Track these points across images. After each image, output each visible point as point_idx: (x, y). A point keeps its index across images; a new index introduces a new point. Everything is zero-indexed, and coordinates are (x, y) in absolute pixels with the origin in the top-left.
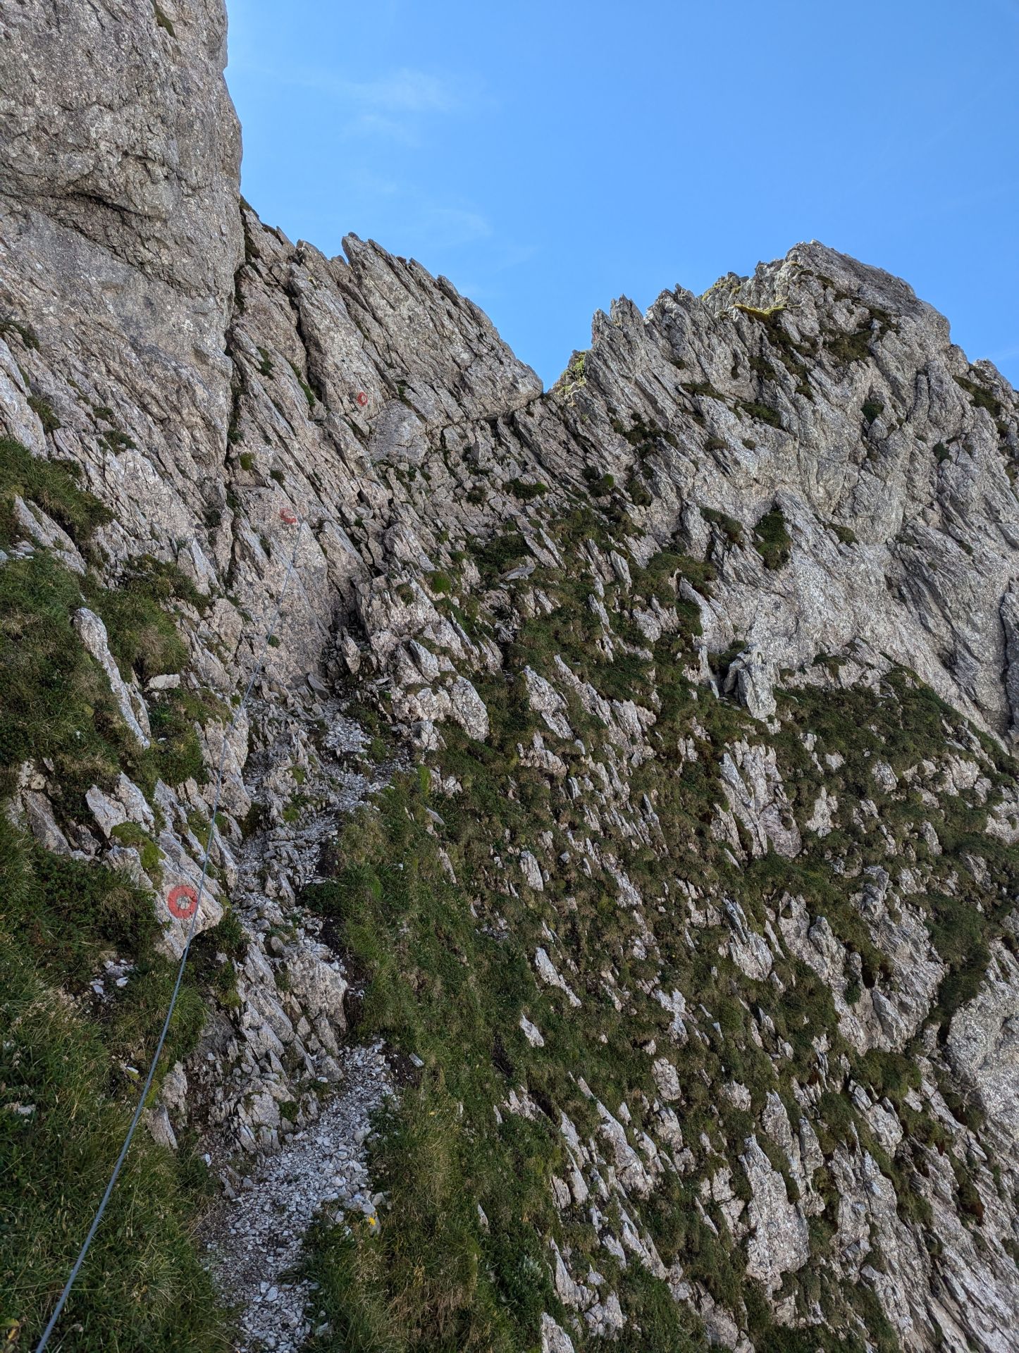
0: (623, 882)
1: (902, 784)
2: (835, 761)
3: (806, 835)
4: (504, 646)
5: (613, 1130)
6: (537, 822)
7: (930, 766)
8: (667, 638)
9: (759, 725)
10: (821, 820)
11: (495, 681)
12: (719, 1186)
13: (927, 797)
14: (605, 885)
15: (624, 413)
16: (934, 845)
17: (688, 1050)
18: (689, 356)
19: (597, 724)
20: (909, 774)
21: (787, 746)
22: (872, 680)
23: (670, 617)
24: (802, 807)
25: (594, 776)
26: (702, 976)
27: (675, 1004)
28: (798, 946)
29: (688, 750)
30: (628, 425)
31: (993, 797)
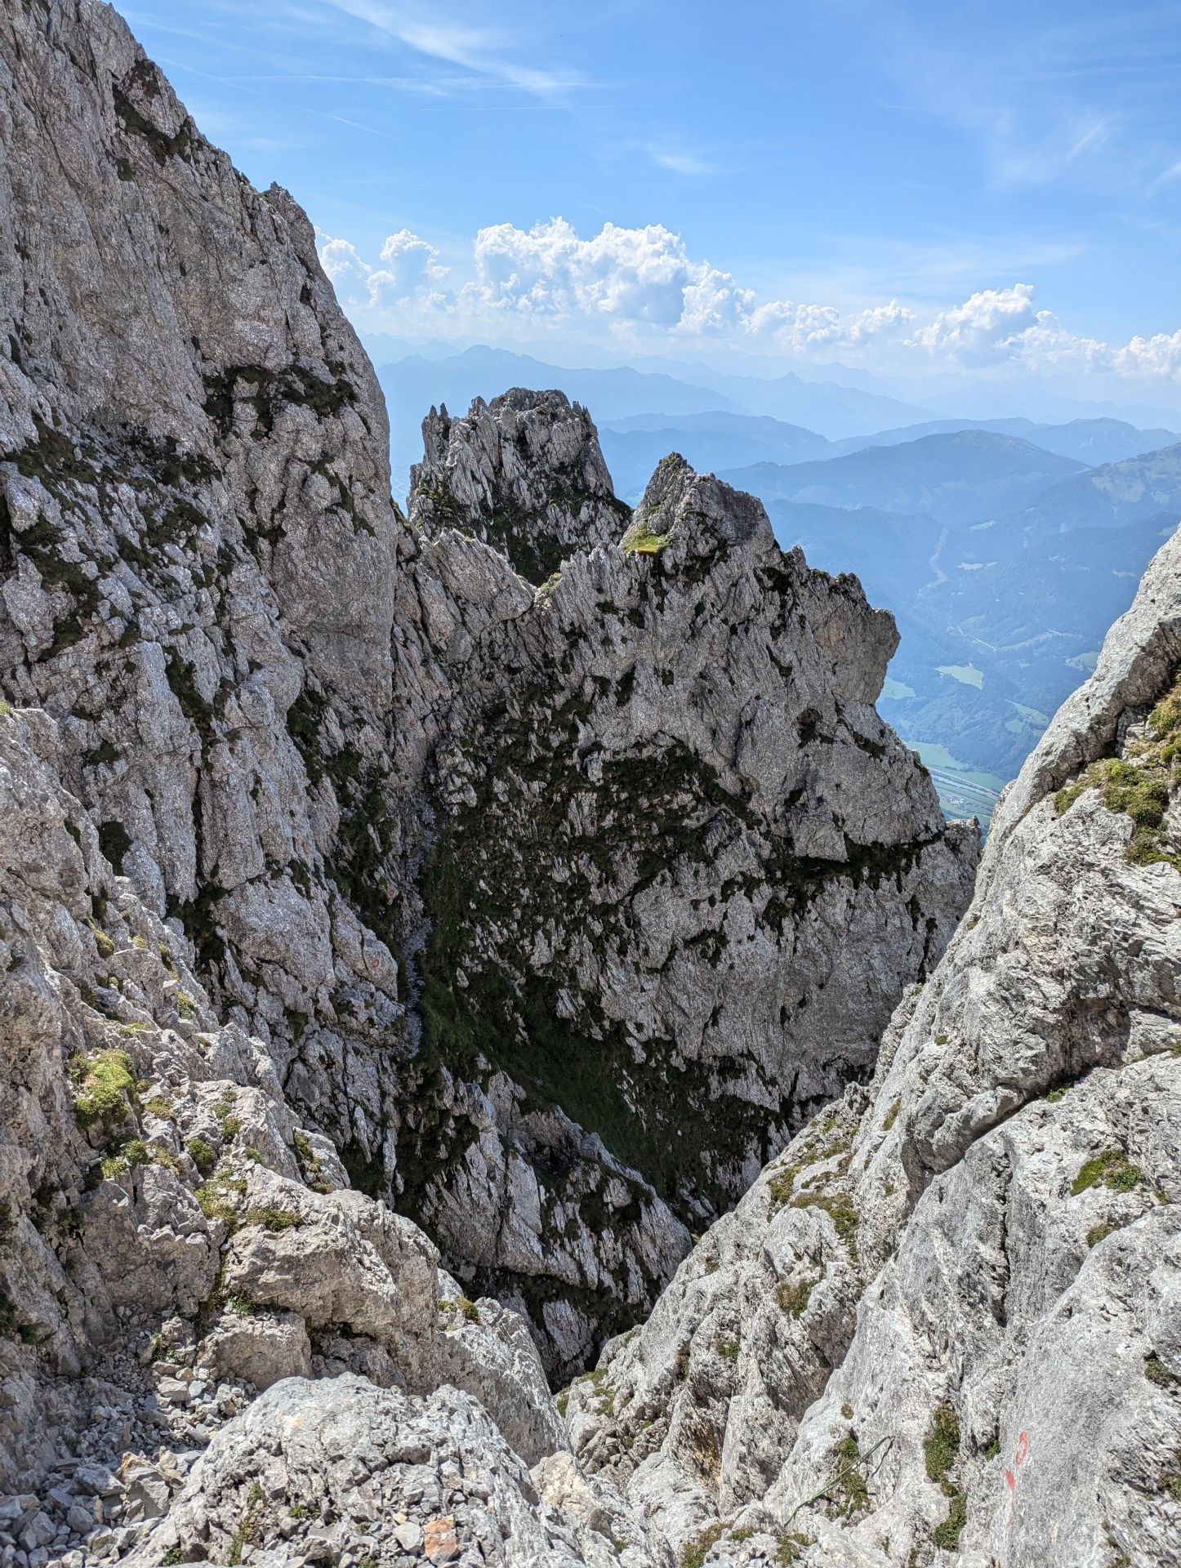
0: (516, 854)
1: (651, 806)
2: (624, 796)
3: (600, 828)
4: (488, 766)
5: (494, 928)
6: (489, 837)
7: (667, 797)
8: (562, 744)
9: (592, 783)
10: (608, 822)
11: (482, 784)
12: (526, 942)
13: (661, 811)
14: (510, 855)
15: (566, 622)
16: (655, 831)
17: (526, 906)
18: (606, 586)
19: (520, 793)
20: (655, 801)
21: (604, 791)
22: (659, 754)
23: (564, 736)
24: (601, 818)
25: (515, 815)
26: (538, 883)
27: (526, 892)
28: (583, 869)
29: (557, 798)
30: (567, 629)
31: (694, 809)
